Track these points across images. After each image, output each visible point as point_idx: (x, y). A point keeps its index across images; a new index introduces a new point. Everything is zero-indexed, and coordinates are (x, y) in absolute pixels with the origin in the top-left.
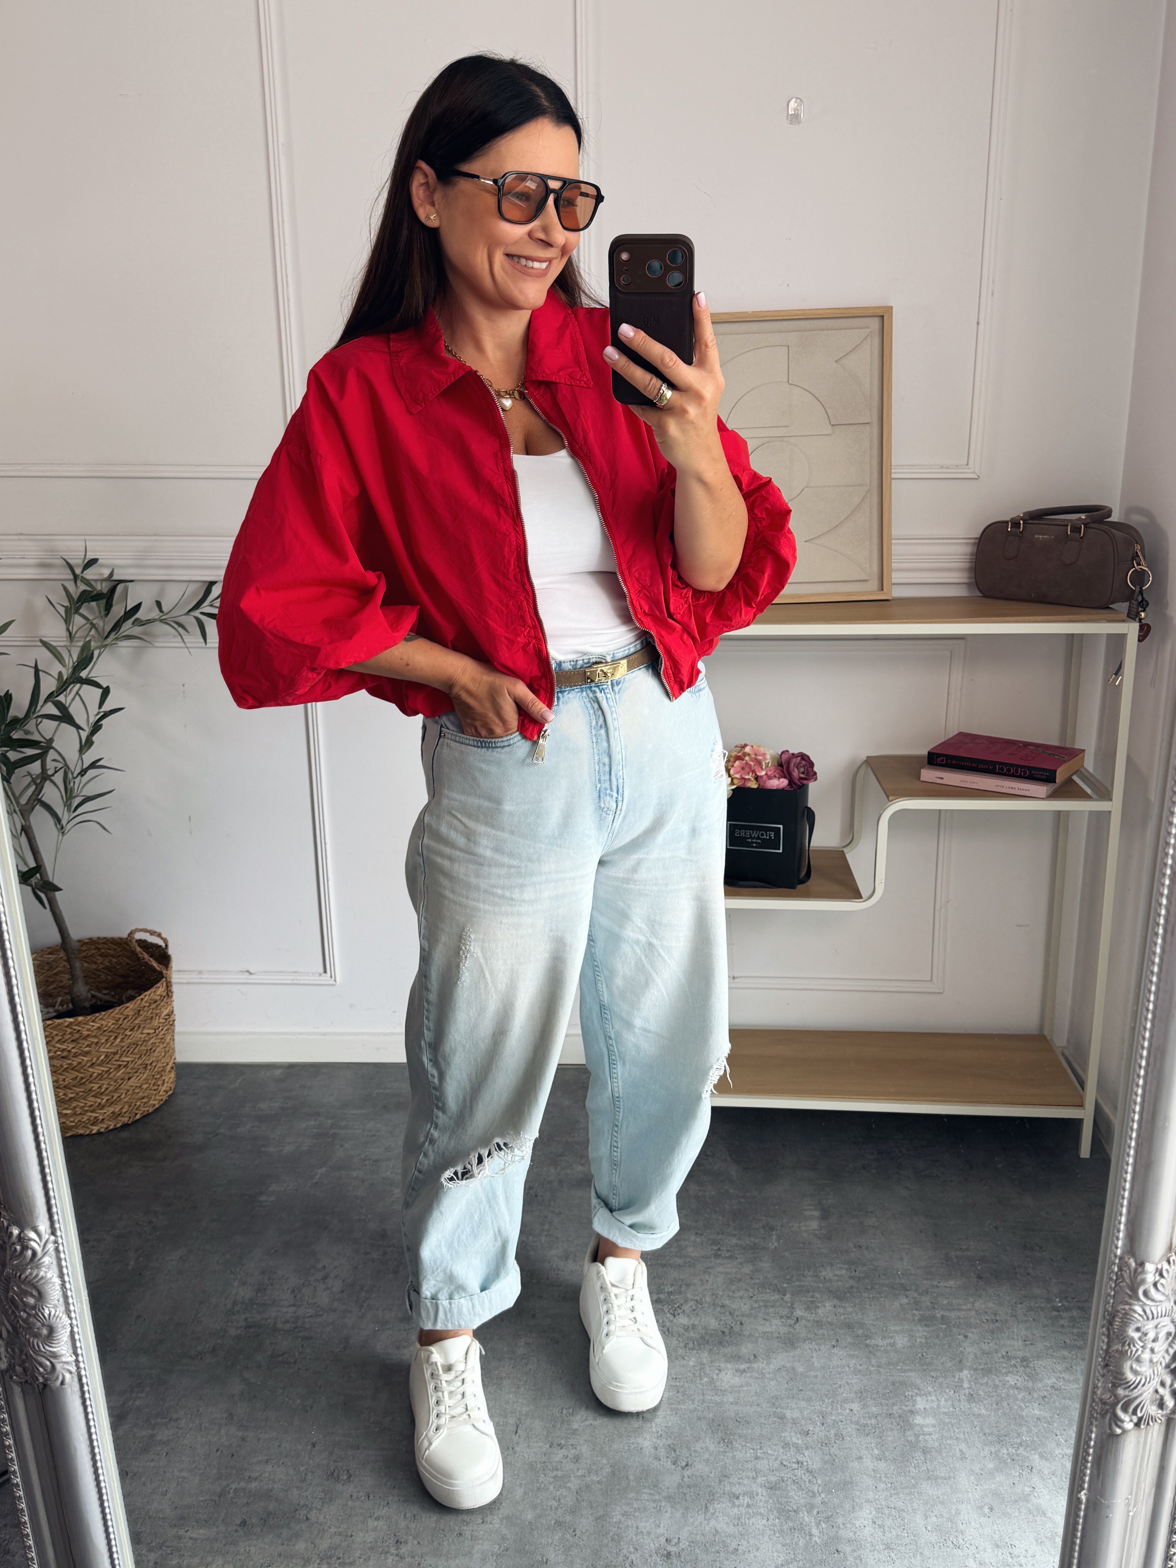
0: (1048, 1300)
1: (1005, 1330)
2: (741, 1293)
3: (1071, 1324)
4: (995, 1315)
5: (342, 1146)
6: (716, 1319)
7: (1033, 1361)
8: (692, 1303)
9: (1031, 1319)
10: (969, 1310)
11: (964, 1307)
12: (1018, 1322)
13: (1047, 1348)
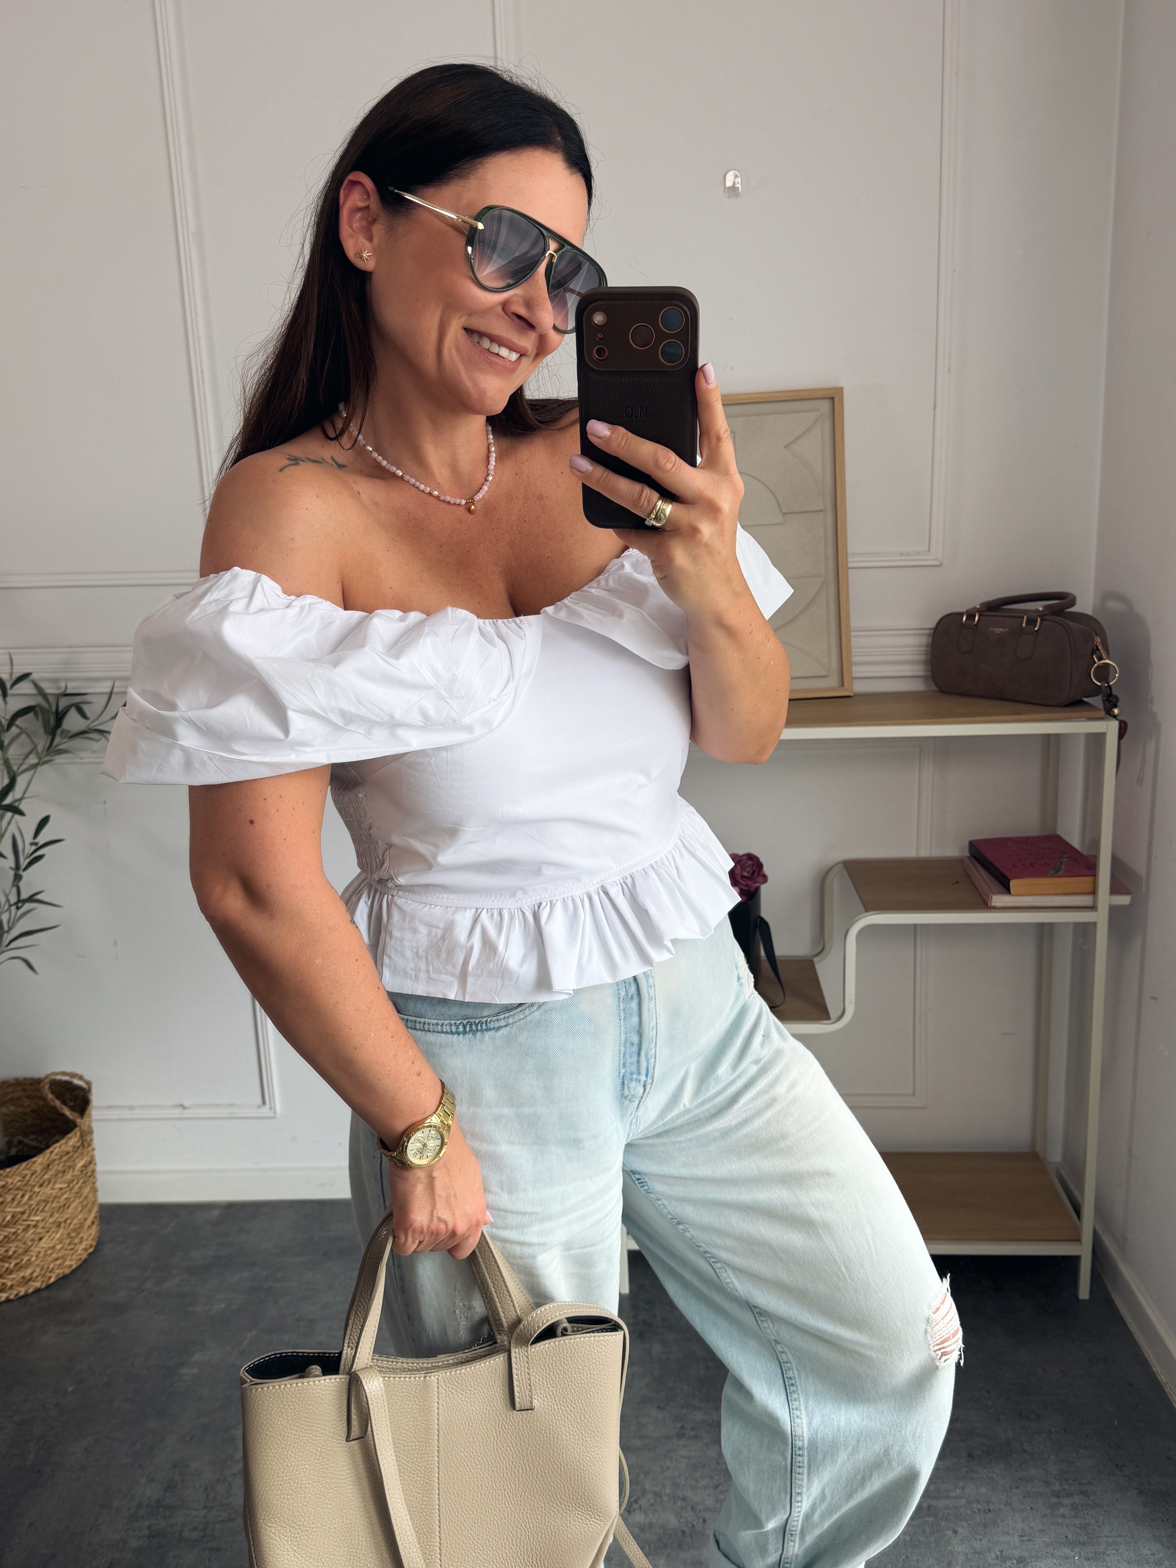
0: (1047, 1483)
1: (1000, 1523)
2: (705, 1482)
3: (1073, 1513)
4: (988, 1503)
5: (276, 1303)
6: (676, 1516)
7: (1031, 1562)
8: (650, 1496)
9: (1029, 1508)
10: (959, 1497)
11: (954, 1494)
12: (1014, 1512)
13: (1047, 1545)
